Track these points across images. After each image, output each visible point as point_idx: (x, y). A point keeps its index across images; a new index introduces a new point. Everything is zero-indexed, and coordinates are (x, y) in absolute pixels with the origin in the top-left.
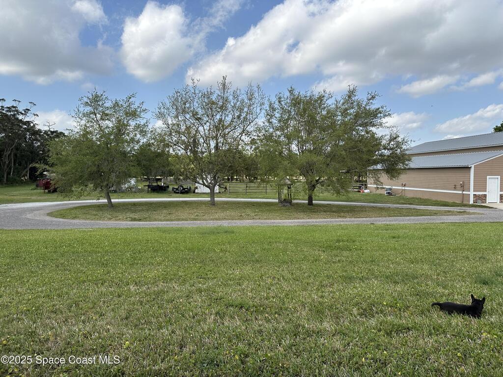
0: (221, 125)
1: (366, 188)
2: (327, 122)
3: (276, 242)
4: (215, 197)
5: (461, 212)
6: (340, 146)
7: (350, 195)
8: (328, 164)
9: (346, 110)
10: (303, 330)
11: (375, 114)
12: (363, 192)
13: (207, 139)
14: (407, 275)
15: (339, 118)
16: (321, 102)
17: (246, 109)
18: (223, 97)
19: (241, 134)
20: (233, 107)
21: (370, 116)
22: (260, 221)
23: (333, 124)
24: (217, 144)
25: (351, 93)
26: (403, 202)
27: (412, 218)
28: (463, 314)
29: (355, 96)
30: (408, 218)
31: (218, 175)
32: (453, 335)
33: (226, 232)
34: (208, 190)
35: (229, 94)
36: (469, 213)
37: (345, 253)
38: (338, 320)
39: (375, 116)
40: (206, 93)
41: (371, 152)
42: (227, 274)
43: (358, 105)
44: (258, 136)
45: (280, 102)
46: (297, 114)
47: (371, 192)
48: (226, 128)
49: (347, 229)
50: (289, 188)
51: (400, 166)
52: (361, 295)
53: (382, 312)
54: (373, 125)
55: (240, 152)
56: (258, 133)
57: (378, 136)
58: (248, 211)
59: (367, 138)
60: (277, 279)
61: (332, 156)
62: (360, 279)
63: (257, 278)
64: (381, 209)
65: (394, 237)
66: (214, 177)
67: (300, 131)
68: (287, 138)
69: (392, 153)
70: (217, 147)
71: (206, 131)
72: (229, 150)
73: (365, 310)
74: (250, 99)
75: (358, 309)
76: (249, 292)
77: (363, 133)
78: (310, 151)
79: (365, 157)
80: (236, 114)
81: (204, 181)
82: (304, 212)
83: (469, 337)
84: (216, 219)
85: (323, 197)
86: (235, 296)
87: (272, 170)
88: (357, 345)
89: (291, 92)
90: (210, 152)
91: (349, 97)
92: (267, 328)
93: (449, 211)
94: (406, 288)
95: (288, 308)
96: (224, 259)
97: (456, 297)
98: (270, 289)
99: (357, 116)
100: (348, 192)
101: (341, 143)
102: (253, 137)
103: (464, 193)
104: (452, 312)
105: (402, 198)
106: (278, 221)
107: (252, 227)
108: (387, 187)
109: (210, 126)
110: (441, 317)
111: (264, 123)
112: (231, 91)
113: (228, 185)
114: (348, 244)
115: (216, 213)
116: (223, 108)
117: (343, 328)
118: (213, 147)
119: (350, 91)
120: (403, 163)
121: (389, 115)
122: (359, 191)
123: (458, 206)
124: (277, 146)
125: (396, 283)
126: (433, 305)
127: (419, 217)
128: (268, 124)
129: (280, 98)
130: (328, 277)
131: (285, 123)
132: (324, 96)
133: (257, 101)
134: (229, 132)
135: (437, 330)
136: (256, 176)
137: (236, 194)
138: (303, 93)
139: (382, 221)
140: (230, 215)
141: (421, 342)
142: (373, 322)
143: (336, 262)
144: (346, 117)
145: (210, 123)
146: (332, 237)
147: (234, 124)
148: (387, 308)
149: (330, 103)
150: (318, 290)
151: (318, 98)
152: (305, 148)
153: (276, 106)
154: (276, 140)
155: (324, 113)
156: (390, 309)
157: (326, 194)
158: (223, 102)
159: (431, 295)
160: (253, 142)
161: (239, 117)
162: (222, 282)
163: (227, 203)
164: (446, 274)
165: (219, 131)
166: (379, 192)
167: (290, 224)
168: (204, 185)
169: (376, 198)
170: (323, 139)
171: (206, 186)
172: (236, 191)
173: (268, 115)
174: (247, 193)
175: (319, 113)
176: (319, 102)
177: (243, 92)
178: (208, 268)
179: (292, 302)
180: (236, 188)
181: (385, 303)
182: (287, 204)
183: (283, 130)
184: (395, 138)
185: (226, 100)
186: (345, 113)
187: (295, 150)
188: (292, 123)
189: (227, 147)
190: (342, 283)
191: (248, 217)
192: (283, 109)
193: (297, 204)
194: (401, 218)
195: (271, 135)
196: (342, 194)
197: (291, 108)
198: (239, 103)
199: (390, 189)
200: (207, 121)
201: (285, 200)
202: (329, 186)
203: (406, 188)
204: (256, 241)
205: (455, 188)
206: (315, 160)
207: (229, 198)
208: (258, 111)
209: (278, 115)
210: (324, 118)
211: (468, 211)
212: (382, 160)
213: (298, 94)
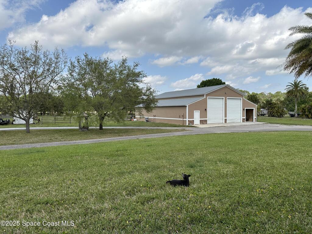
0: (34, 75)
1: (135, 118)
2: (110, 78)
3: (76, 156)
4: (30, 126)
5: (183, 130)
6: (119, 93)
7: (126, 122)
8: (112, 104)
9: (122, 71)
10: (91, 211)
11: (138, 75)
12: (133, 120)
13: (22, 85)
14: (154, 167)
15: (118, 75)
16: (106, 65)
17: (53, 65)
18: (36, 56)
19: (50, 82)
20: (44, 63)
21: (135, 76)
22: (65, 142)
23: (114, 79)
24: (31, 88)
25: (124, 61)
26: (154, 125)
27: (159, 134)
28: (181, 185)
29: (127, 63)
30: (157, 134)
31: (32, 111)
32: (176, 198)
33: (38, 152)
34: (24, 122)
35: (40, 53)
36: (186, 130)
37: (121, 158)
38: (114, 201)
39: (138, 76)
40: (22, 51)
41: (136, 97)
42: (37, 182)
43: (128, 69)
44: (63, 84)
45: (78, 62)
46: (90, 71)
47: (137, 120)
48: (39, 77)
49: (123, 143)
50: (86, 119)
51: (152, 105)
52: (128, 183)
53: (140, 191)
54: (138, 81)
55: (50, 95)
56: (63, 82)
57: (140, 87)
58: (56, 136)
59: (134, 88)
60: (75, 180)
61: (114, 99)
62: (129, 173)
63: (60, 182)
64: (143, 130)
65: (149, 146)
66: (29, 112)
67: (93, 82)
68: (84, 86)
69: (148, 98)
70: (31, 91)
71: (22, 79)
72: (40, 93)
73: (130, 191)
74: (57, 59)
75: (126, 191)
76: (54, 192)
77: (132, 86)
78: (100, 95)
79: (134, 100)
80: (46, 68)
81: (21, 115)
82: (97, 134)
83: (184, 198)
84: (31, 143)
85: (109, 124)
86: (43, 196)
87: (74, 108)
88: (124, 214)
89: (86, 56)
90: (25, 94)
91: (123, 63)
92: (65, 214)
93: (177, 130)
94: (153, 175)
95: (81, 198)
96: (35, 171)
97: (178, 176)
98: (69, 188)
99: (128, 75)
100: (124, 121)
101: (120, 91)
102: (59, 84)
103: (184, 119)
104: (176, 185)
105: (154, 123)
106: (78, 141)
107: (59, 147)
108: (146, 117)
109: (25, 75)
110: (171, 189)
111: (67, 75)
112: (42, 51)
113: (41, 118)
114: (123, 152)
115: (31, 138)
116: (36, 63)
117: (116, 205)
118: (27, 91)
119: (123, 60)
120: (154, 103)
121: (146, 76)
122: (131, 120)
123: (181, 127)
124: (77, 91)
125: (148, 172)
126: (167, 183)
127: (162, 134)
128: (70, 76)
129: (78, 59)
130: (109, 174)
131: (83, 76)
132: (107, 61)
133: (62, 60)
134: (40, 80)
135: (168, 196)
136: (62, 111)
137: (48, 124)
138: (94, 58)
139: (143, 137)
140: (42, 139)
141: (160, 205)
142: (134, 198)
143: (115, 164)
144: (122, 75)
145: (25, 73)
146: (113, 149)
147: (45, 75)
148: (142, 188)
149: (112, 66)
150: (102, 183)
151: (104, 62)
152: (96, 93)
153: (76, 64)
154: (76, 87)
155: (108, 71)
156: (144, 188)
157: (111, 122)
158: (35, 59)
159: (166, 177)
160: (59, 88)
161: (48, 70)
162: (32, 188)
163: (40, 131)
164: (174, 164)
165: (32, 79)
166: (142, 120)
167: (87, 143)
168: (20, 118)
169: (140, 124)
170: (108, 88)
171: (22, 119)
172: (47, 122)
173: (70, 70)
174: (56, 124)
175: (105, 72)
176: (105, 64)
177: (51, 53)
178: (21, 179)
179: (84, 194)
180: (48, 120)
181: (141, 185)
182: (85, 130)
183: (82, 81)
184: (149, 89)
185: (38, 58)
186: (121, 73)
187: (90, 94)
188: (87, 76)
189: (39, 91)
190: (118, 177)
191: (56, 140)
192: (81, 67)
193: (92, 129)
194: (153, 134)
195: (73, 84)
196: (121, 122)
197: (86, 67)
198: (48, 60)
199: (148, 118)
200: (23, 72)
201: (83, 127)
202: (113, 117)
203: (156, 118)
204: (61, 156)
205: (180, 117)
206: (103, 101)
207: (42, 127)
208: (63, 66)
209: (77, 71)
210: (109, 75)
211: (186, 129)
212: (143, 102)
213: (91, 58)
